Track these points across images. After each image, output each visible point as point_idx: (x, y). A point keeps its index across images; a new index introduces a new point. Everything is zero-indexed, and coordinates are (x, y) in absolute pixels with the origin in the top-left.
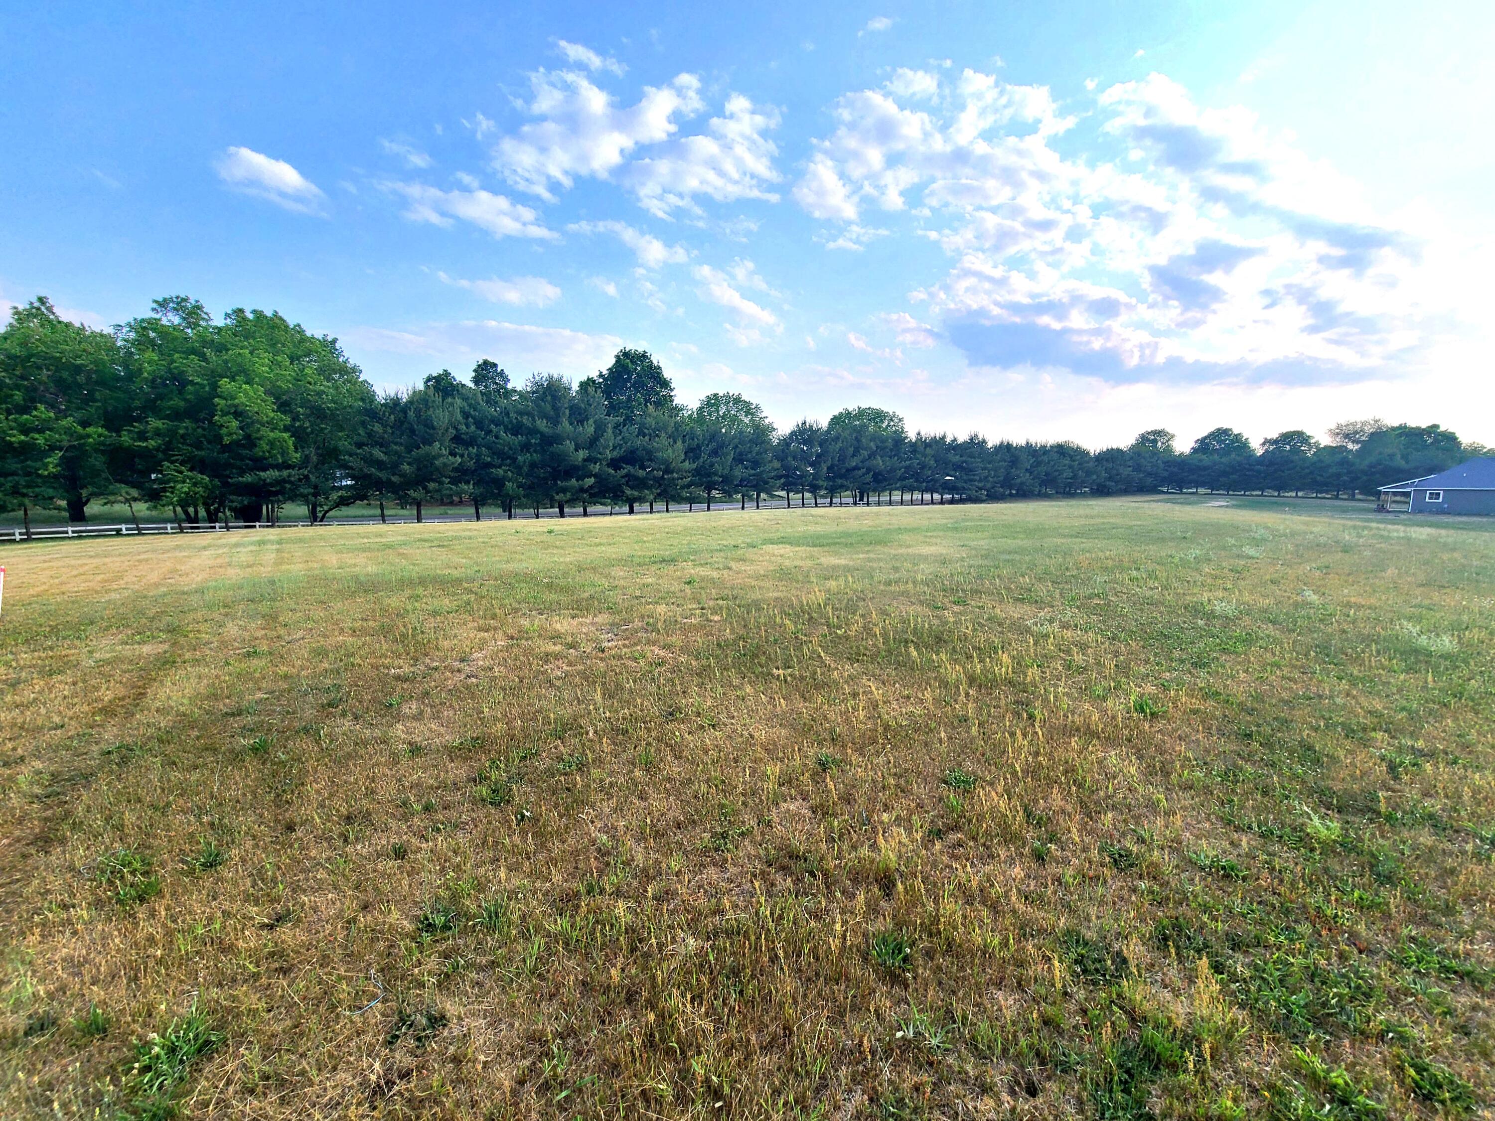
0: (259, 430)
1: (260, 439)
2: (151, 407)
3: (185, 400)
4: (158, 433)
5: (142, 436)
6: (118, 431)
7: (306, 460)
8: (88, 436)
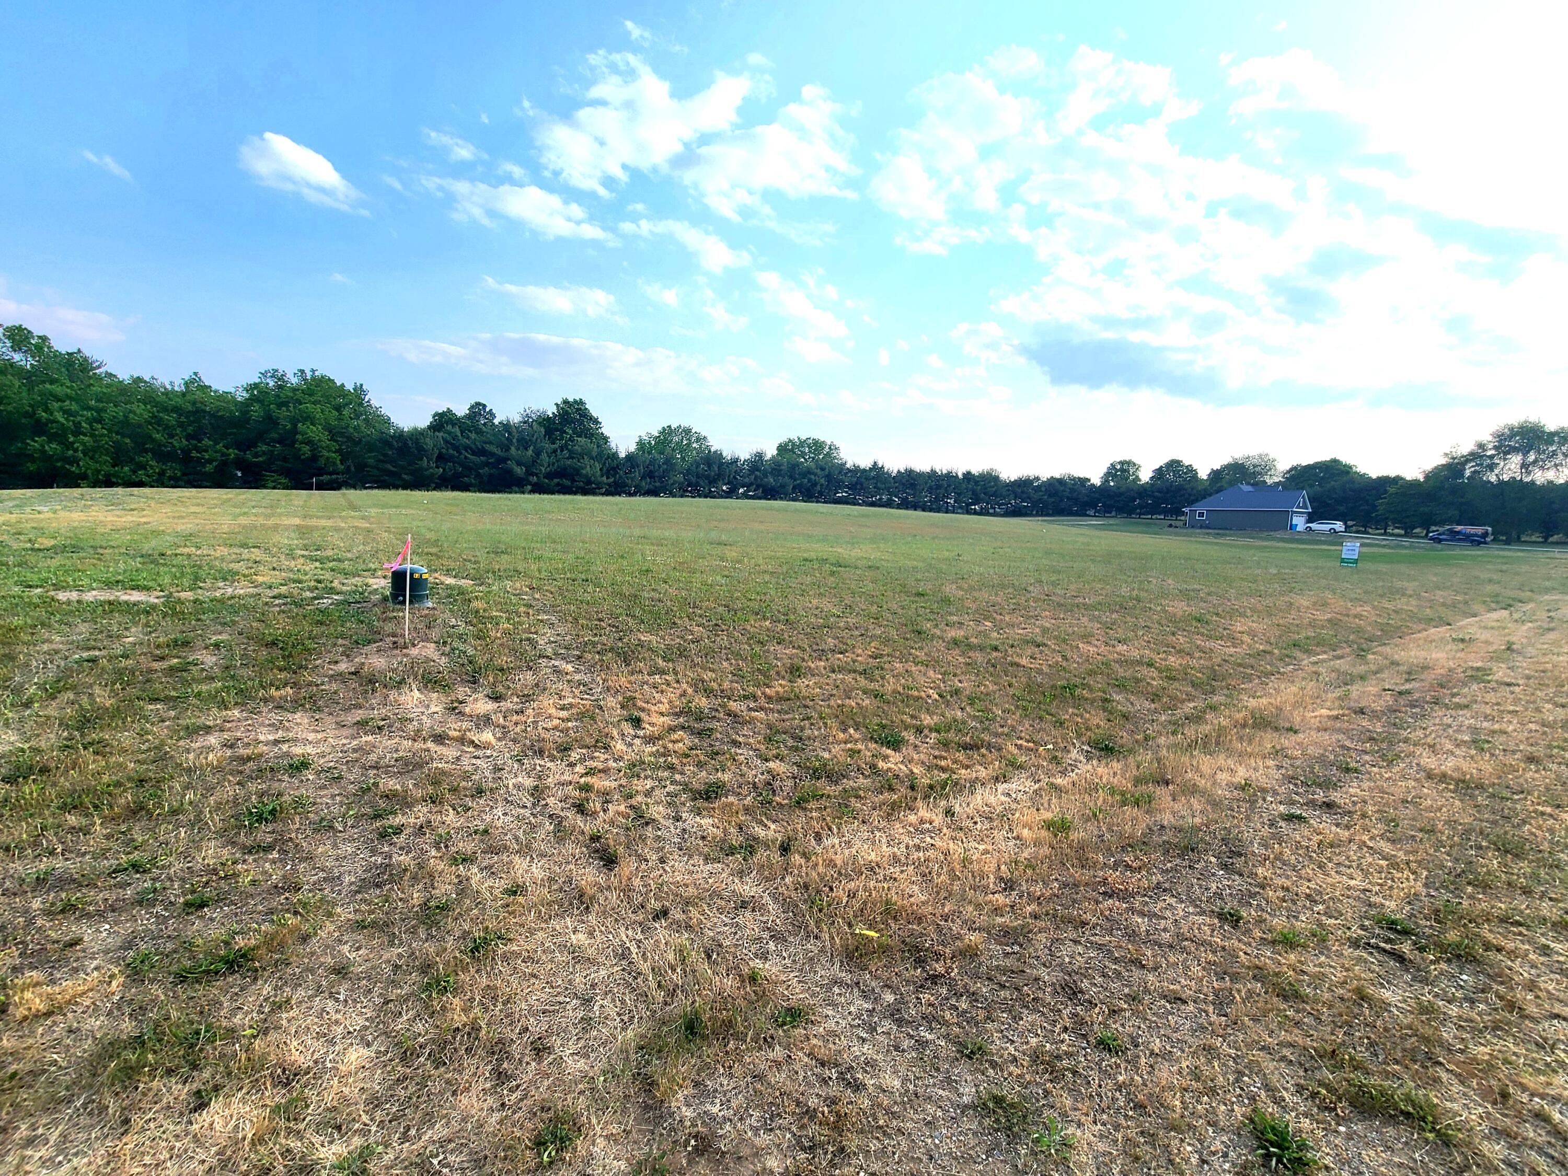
0: (320, 452)
1: (321, 456)
2: (261, 436)
3: (278, 433)
4: (264, 453)
5: (256, 455)
6: (245, 452)
7: (348, 468)
8: (230, 455)
